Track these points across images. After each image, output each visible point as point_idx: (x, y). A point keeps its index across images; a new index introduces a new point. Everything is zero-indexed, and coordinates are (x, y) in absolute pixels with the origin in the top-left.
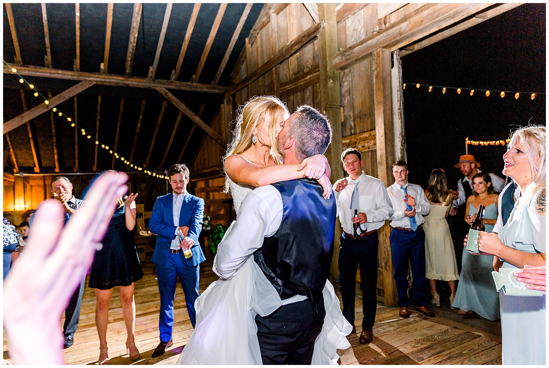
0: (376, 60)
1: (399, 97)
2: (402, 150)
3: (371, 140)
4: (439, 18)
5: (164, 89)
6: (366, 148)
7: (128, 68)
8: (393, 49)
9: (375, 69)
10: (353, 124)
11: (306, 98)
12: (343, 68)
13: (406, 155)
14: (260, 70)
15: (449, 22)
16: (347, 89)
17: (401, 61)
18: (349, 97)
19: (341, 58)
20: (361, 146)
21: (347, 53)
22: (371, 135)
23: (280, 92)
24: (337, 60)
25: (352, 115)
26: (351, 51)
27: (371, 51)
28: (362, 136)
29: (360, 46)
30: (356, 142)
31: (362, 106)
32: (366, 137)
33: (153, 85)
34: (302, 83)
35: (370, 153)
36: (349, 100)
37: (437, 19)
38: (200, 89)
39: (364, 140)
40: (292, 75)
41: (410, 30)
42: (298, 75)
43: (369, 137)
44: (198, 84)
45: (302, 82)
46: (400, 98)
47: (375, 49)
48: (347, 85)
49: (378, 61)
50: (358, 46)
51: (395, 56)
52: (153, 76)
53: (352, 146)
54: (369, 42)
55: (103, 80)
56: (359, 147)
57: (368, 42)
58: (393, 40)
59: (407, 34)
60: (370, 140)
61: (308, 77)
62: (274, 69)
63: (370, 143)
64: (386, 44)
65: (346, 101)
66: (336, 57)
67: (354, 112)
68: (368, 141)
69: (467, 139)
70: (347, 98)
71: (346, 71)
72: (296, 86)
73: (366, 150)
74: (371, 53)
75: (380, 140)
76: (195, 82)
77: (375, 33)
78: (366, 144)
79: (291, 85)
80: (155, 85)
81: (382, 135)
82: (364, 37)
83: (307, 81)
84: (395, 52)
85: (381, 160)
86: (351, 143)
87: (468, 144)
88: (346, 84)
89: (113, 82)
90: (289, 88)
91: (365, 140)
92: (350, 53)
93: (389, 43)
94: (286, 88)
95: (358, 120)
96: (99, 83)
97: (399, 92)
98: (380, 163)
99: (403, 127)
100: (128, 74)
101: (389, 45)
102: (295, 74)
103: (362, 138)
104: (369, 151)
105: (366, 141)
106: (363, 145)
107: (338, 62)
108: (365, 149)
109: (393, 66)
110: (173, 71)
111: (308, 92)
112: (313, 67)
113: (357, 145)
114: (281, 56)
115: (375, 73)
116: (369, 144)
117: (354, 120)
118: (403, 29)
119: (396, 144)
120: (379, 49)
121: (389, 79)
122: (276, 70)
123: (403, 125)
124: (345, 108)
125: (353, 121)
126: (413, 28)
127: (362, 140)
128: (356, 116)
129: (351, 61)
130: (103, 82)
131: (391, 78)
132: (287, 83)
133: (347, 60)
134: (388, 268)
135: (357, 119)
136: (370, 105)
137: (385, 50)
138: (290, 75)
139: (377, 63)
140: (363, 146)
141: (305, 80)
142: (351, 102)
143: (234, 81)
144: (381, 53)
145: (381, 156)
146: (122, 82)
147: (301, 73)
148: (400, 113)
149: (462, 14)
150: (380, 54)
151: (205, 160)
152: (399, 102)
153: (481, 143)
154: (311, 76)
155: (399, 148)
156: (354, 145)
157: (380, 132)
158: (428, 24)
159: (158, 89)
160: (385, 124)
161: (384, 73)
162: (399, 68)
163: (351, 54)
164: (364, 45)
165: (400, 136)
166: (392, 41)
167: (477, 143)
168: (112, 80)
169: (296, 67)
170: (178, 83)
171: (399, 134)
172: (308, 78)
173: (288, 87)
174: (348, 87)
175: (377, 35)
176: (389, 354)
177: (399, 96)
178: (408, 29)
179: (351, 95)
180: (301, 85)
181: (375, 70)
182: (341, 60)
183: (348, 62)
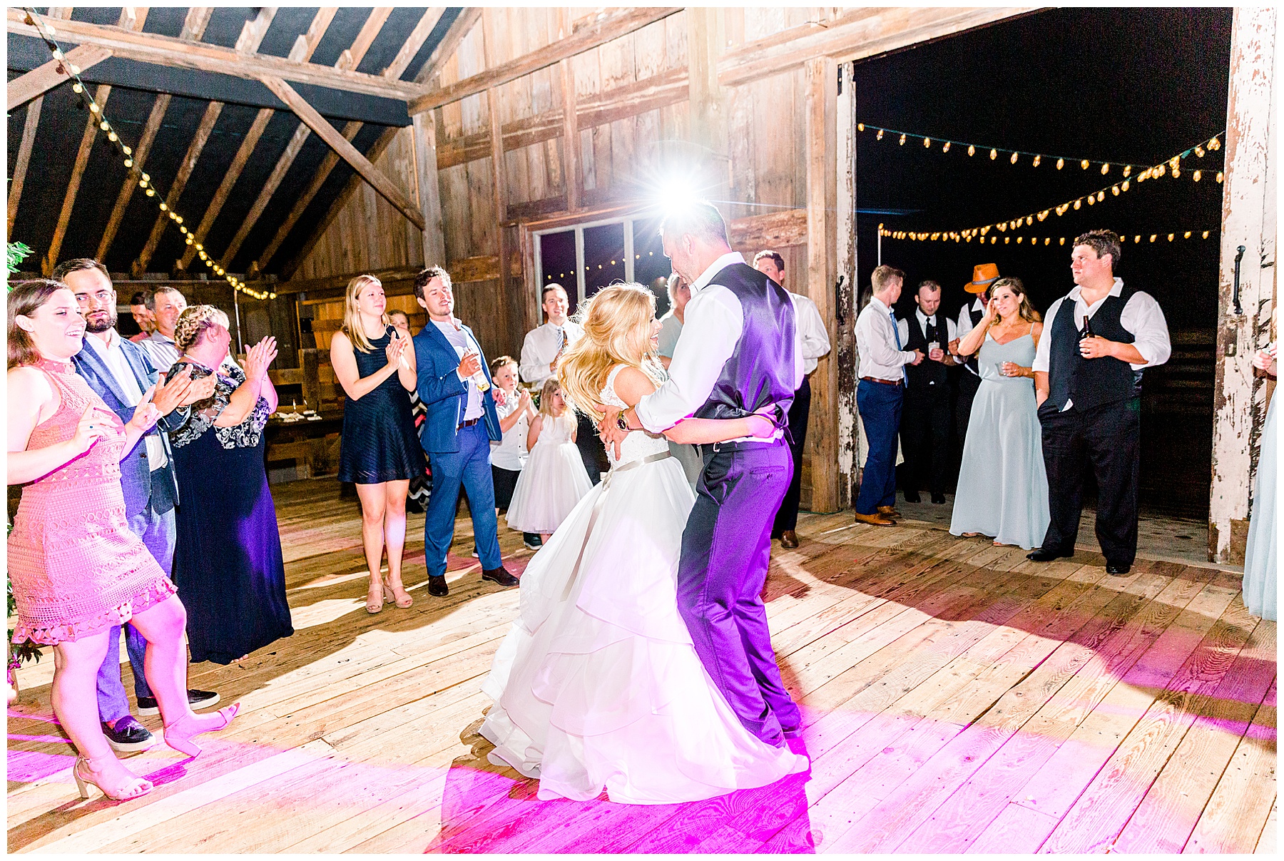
0: (812, 77)
1: (849, 151)
2: (850, 246)
3: (793, 227)
4: (938, 21)
5: (279, 80)
6: (783, 241)
7: (199, 21)
8: (842, 60)
9: (809, 95)
10: (752, 194)
11: (644, 132)
12: (737, 83)
13: (856, 255)
14: (529, 60)
15: (949, 28)
16: (742, 125)
17: (855, 83)
18: (745, 140)
19: (737, 62)
21: (752, 55)
22: (793, 216)
23: (578, 113)
24: (729, 66)
25: (751, 175)
26: (760, 52)
27: (802, 60)
28: (773, 219)
29: (781, 46)
30: (762, 229)
31: (775, 161)
32: (784, 221)
33: (256, 68)
34: (637, 101)
35: (789, 249)
36: (747, 146)
37: (934, 22)
38: (363, 87)
39: (777, 226)
40: (608, 80)
41: (882, 33)
42: (623, 83)
43: (789, 220)
44: (358, 74)
45: (634, 99)
46: (852, 152)
47: (812, 57)
48: (742, 117)
49: (817, 81)
50: (776, 44)
51: (844, 73)
52: (256, 47)
53: (752, 236)
54: (801, 42)
55: (134, 47)
56: (768, 237)
57: (797, 40)
58: (850, 46)
59: (877, 39)
60: (791, 225)
61: (652, 90)
62: (564, 62)
63: (792, 232)
64: (835, 51)
65: (740, 147)
66: (725, 59)
67: (755, 170)
68: (787, 227)
69: (881, 226)
70: (742, 143)
71: (740, 88)
72: (620, 105)
73: (783, 244)
74: (803, 63)
75: (815, 227)
76: (350, 69)
77: (813, 25)
78: (783, 234)
79: (608, 102)
80: (262, 69)
81: (820, 218)
82: (782, 26)
83: (648, 99)
84: (846, 66)
85: (817, 263)
86: (750, 230)
87: (883, 237)
88: (740, 114)
89: (159, 55)
90: (602, 108)
92: (757, 56)
93: (841, 49)
94: (594, 108)
95: (765, 187)
96: (124, 55)
97: (850, 141)
98: (813, 269)
99: (854, 205)
100: (196, 36)
101: (837, 53)
102: (617, 79)
103: (774, 222)
104: (788, 246)
105: (782, 227)
106: (777, 235)
107: (729, 69)
108: (780, 242)
109: (840, 92)
110: (301, 38)
111: (648, 120)
112: (661, 70)
113: (763, 234)
114: (589, 37)
115: (810, 102)
116: (788, 233)
117: (757, 186)
118: (871, 27)
119: (839, 236)
120: (819, 59)
121: (833, 115)
122: (568, 64)
123: (854, 201)
124: (737, 162)
125: (754, 188)
126: (889, 30)
127: (775, 225)
128: (761, 180)
129: (758, 71)
130: (134, 52)
131: (836, 113)
132: (594, 97)
133: (751, 68)
134: (821, 450)
135: (762, 185)
136: (792, 160)
137: (829, 59)
138: (601, 80)
139: (814, 84)
140: (777, 237)
141: (643, 96)
142: (751, 150)
143: (437, 73)
144: (823, 65)
145: (817, 257)
146: (183, 56)
147: (632, 79)
148: (851, 179)
149: (974, 19)
150: (821, 68)
151: (345, 254)
152: (849, 159)
153: (913, 235)
154: (660, 88)
156: (757, 235)
157: (816, 212)
158: (917, 27)
159: (265, 80)
160: (825, 198)
161: (827, 104)
162: (852, 96)
163: (760, 58)
164: (789, 44)
165: (849, 221)
166: (846, 47)
167: (901, 235)
168: (160, 51)
169: (620, 64)
170: (313, 67)
171: (846, 217)
172: (652, 93)
173: (599, 106)
174: (745, 121)
175: (818, 31)
176: (865, 565)
177: (850, 148)
178: (880, 29)
179: (752, 137)
180: (633, 107)
181: (811, 97)
182: (737, 67)
183: (753, 73)
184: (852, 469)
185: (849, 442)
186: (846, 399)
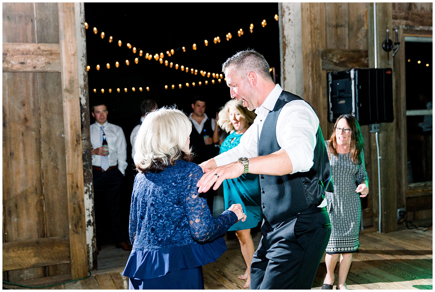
3: (39, 57)
6: (29, 66)
20: (17, 62)
22: (39, 48)
28: (18, 47)
39: (23, 54)
56: (13, 62)
60: (37, 55)
63: (38, 61)
68: (33, 56)
73: (29, 69)
75: (68, 60)
78: (29, 61)
85: (71, 86)
91: (27, 54)
98: (67, 91)
99: (86, 48)
103: (19, 50)
105: (28, 56)
106: (23, 61)
108: (26, 67)
127: (21, 53)
140: (22, 63)
155: (82, 73)
171: (82, 55)
184: (92, 240)
185: (90, 221)
186: (86, 188)
